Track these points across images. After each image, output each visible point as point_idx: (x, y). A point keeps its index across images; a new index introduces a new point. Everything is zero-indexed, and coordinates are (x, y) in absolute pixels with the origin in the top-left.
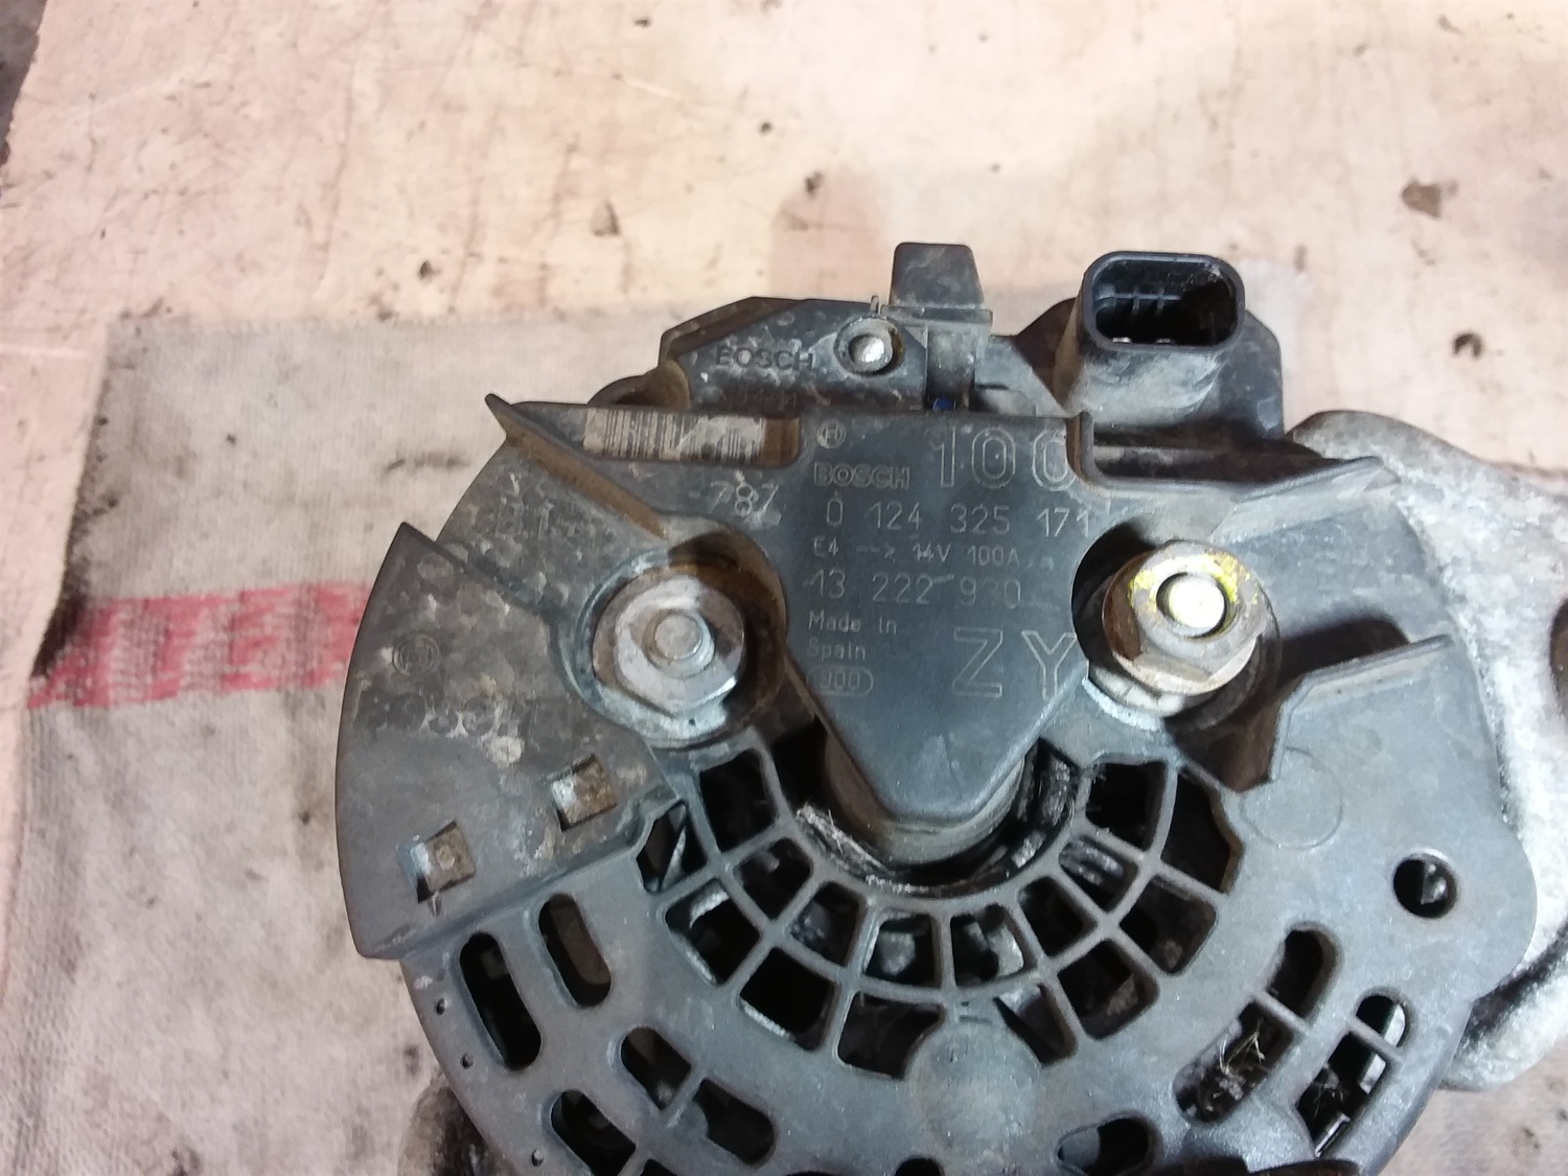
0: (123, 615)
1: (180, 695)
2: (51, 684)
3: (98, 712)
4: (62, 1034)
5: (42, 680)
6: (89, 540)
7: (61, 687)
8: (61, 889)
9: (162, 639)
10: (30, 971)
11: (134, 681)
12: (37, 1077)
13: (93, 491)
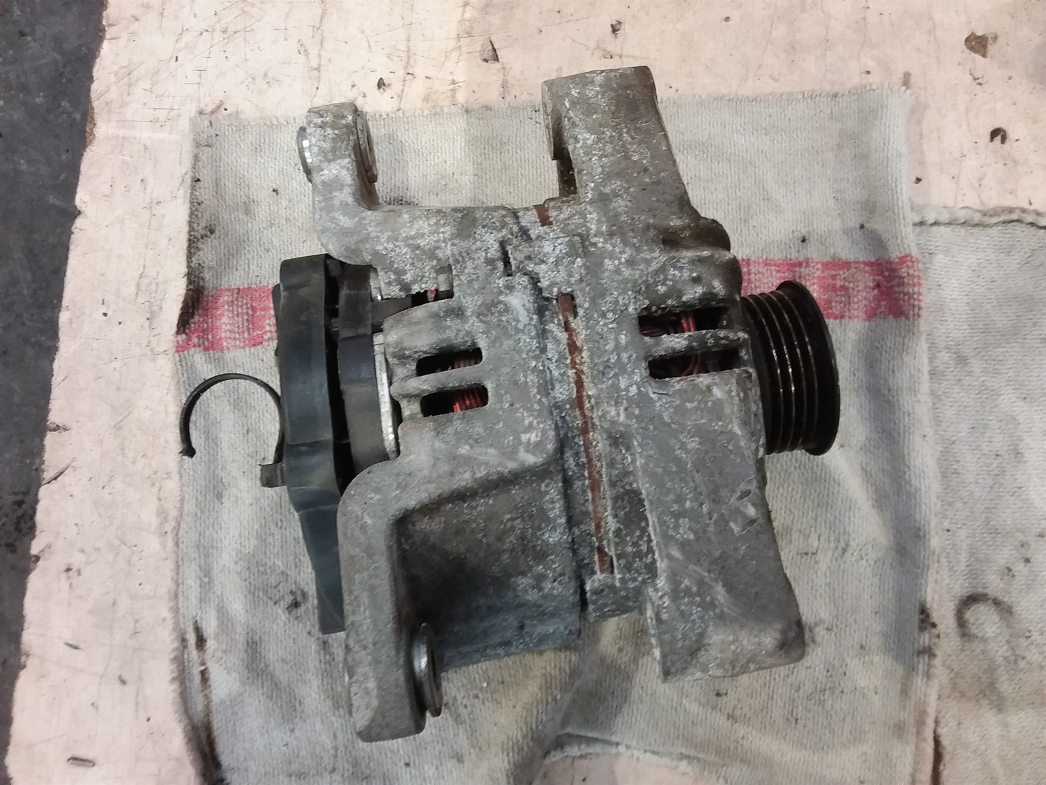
0: (225, 298)
1: (265, 344)
2: (189, 340)
3: (218, 354)
4: (219, 533)
5: (184, 336)
6: (201, 253)
7: (195, 340)
8: (209, 453)
9: (250, 312)
10: (197, 499)
11: (237, 336)
12: (207, 556)
13: (198, 224)
